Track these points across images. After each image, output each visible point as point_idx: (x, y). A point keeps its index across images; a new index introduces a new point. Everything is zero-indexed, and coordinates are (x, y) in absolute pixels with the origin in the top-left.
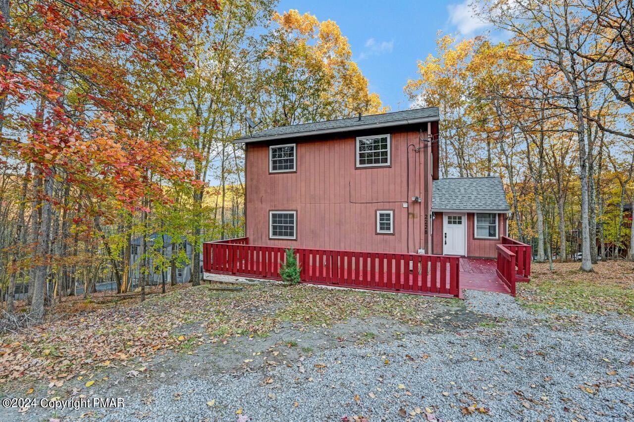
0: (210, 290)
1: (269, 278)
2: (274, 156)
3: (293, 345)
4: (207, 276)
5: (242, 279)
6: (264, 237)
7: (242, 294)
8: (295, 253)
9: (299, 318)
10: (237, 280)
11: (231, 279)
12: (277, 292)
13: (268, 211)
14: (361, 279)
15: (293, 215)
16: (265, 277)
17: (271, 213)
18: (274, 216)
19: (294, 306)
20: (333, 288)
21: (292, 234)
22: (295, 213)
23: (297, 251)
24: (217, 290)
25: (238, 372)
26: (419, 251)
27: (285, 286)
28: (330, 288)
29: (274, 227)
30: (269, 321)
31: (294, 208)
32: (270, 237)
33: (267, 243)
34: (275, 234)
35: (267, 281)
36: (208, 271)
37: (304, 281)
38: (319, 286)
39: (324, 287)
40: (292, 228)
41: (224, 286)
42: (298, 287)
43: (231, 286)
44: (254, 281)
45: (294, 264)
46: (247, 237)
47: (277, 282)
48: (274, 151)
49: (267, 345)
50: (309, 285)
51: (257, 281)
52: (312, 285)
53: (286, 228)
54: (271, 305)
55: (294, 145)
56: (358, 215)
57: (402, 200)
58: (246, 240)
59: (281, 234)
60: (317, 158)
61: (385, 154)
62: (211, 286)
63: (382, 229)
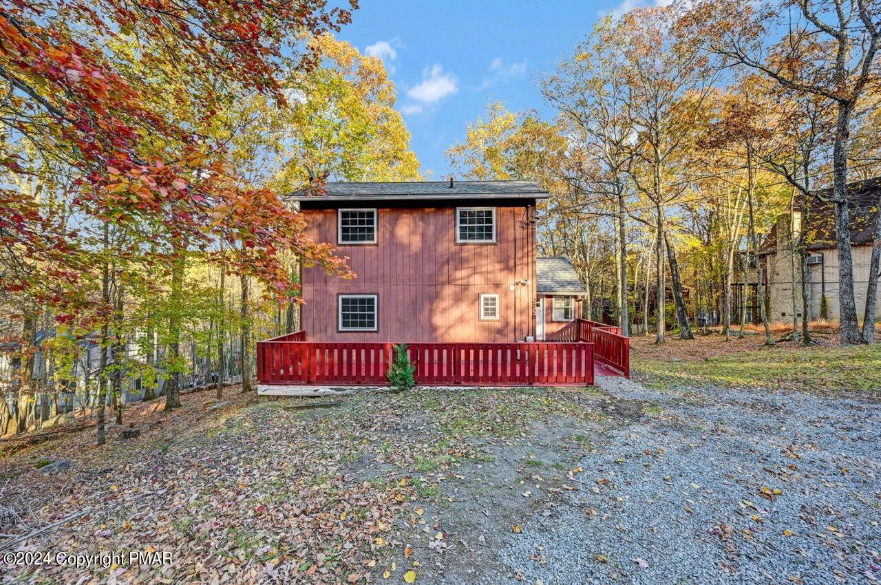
0: (286, 409)
1: (366, 384)
2: (344, 223)
4: (264, 389)
5: (323, 389)
6: (329, 330)
10: (316, 391)
11: (307, 390)
13: (335, 294)
15: (373, 299)
16: (359, 383)
17: (340, 297)
18: (344, 301)
20: (457, 388)
21: (371, 324)
22: (376, 297)
26: (528, 338)
27: (396, 392)
28: (452, 388)
29: (345, 316)
31: (374, 290)
32: (340, 329)
33: (333, 337)
34: (345, 324)
35: (364, 388)
36: (265, 382)
37: (415, 383)
38: (439, 388)
39: (444, 388)
40: (372, 317)
41: (298, 402)
44: (344, 390)
46: (303, 330)
48: (345, 215)
50: (425, 388)
51: (349, 389)
52: (429, 388)
53: (363, 316)
55: (375, 210)
56: (458, 299)
57: (509, 281)
58: (302, 335)
59: (354, 324)
60: (406, 229)
61: (489, 229)
62: (283, 403)
63: (486, 314)
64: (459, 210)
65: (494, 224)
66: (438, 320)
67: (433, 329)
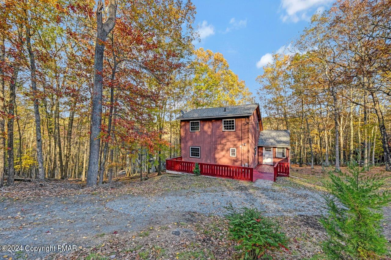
0: (169, 176)
2: (191, 125)
3: (194, 192)
4: (167, 171)
5: (180, 173)
6: (188, 156)
7: (180, 178)
8: (198, 164)
9: (197, 186)
10: (178, 173)
11: (176, 173)
12: (192, 178)
13: (189, 146)
14: (221, 174)
15: (199, 148)
16: (188, 172)
19: (197, 183)
21: (198, 156)
23: (199, 164)
24: (172, 177)
25: (181, 196)
27: (195, 176)
28: (210, 177)
29: (192, 153)
30: (188, 186)
31: (199, 146)
32: (190, 157)
33: (188, 160)
34: (192, 155)
35: (189, 174)
36: (168, 169)
37: (202, 174)
38: (206, 176)
40: (198, 153)
41: (174, 175)
42: (199, 176)
43: (176, 176)
45: (198, 169)
46: (181, 156)
47: (192, 175)
48: (191, 123)
49: (187, 191)
51: (185, 174)
52: (204, 176)
53: (196, 153)
54: (190, 182)
55: (199, 121)
56: (222, 150)
57: (239, 144)
58: (181, 158)
59: (194, 155)
60: (207, 127)
61: (233, 126)
62: (169, 175)
63: (232, 155)
64: (223, 120)
65: (234, 125)
66: (217, 156)
67: (215, 159)
